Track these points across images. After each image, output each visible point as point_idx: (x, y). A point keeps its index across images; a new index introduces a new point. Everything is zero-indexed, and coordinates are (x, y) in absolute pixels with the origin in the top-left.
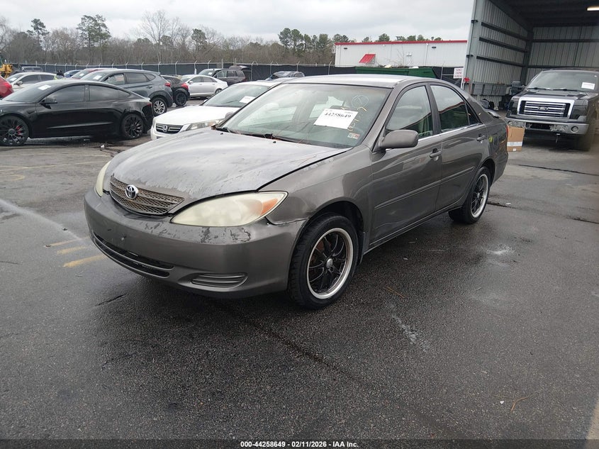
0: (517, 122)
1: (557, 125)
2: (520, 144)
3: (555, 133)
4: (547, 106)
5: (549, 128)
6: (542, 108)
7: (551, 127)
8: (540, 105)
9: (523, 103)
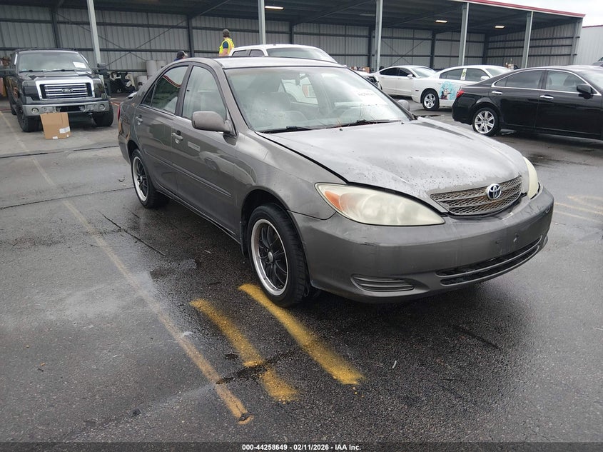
0: (45, 108)
1: (87, 105)
2: (68, 129)
3: (87, 113)
4: (70, 87)
5: (79, 110)
6: (66, 90)
7: (82, 108)
8: (64, 88)
9: (42, 86)
